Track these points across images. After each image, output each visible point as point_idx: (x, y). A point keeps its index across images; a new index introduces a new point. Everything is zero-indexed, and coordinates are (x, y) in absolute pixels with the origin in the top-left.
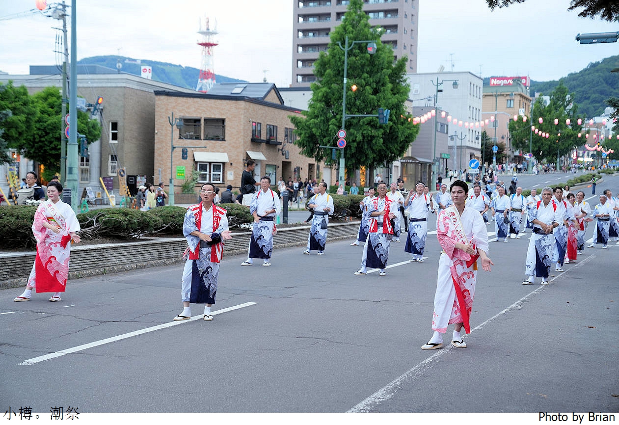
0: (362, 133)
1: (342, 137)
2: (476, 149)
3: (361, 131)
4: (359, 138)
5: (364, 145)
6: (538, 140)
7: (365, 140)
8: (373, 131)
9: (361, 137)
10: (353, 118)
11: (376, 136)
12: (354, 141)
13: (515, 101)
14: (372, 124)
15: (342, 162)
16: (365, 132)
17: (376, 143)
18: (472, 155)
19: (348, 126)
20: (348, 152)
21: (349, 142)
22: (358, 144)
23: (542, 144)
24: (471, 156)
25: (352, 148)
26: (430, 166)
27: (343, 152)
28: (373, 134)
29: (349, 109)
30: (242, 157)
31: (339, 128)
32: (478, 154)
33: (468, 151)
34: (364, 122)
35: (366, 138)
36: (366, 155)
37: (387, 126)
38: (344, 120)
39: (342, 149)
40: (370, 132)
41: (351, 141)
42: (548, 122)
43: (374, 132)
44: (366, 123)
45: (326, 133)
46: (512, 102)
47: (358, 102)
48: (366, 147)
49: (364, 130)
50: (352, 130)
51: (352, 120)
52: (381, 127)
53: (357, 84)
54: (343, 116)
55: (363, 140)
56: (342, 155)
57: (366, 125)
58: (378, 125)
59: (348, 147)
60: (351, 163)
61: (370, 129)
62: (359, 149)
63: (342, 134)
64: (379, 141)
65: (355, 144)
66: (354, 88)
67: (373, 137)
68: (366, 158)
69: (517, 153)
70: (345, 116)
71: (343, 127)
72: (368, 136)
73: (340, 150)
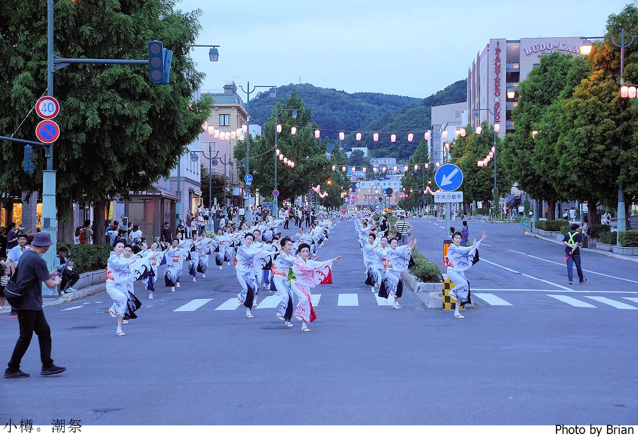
0: (99, 109)
1: (47, 114)
2: (196, 183)
3: (96, 104)
4: (93, 120)
5: (104, 141)
7: (106, 128)
8: (126, 105)
9: (96, 117)
10: (73, 67)
11: (134, 117)
12: (77, 129)
13: (231, 117)
14: (123, 86)
15: (49, 181)
16: (107, 106)
17: (133, 135)
19: (61, 93)
20: (62, 156)
21: (66, 130)
22: (90, 134)
24: (190, 193)
25: (75, 146)
27: (50, 155)
28: (127, 112)
29: (62, 47)
31: (39, 92)
34: (103, 82)
35: (108, 123)
36: (107, 166)
37: (158, 95)
38: (51, 69)
39: (48, 146)
40: (119, 106)
41: (70, 126)
42: (293, 144)
43: (127, 108)
44: (109, 82)
46: (226, 117)
48: (107, 145)
49: (104, 101)
50: (71, 100)
51: (70, 75)
52: (144, 96)
54: (50, 63)
55: (102, 124)
56: (50, 163)
57: (109, 88)
58: (139, 90)
59: (63, 144)
60: (67, 186)
61: (119, 99)
62: (92, 149)
63: (47, 107)
64: (141, 128)
65: (83, 136)
67: (126, 120)
68: (105, 171)
70: (53, 62)
71: (50, 88)
72: (112, 118)
73: (40, 150)
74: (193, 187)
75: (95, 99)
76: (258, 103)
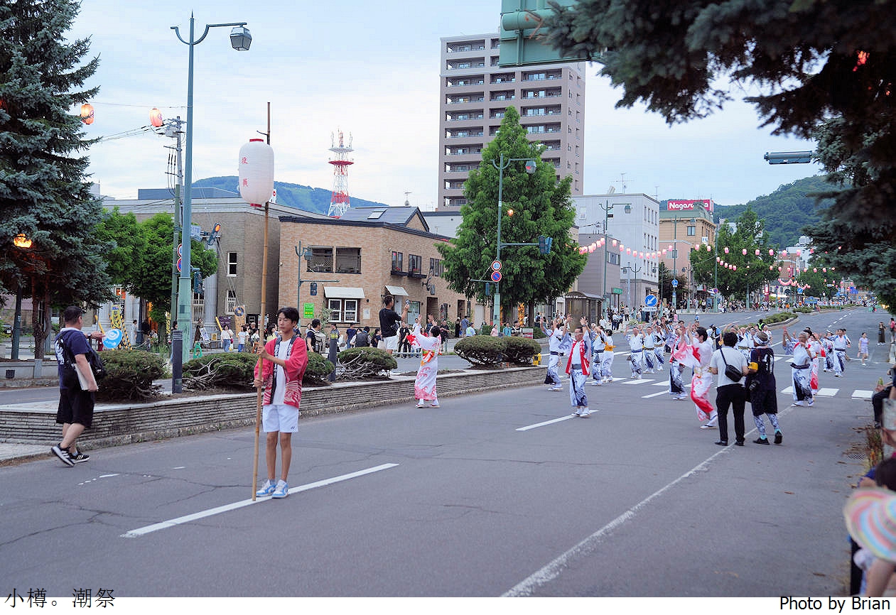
0: (520, 265)
1: (497, 269)
2: (653, 283)
3: (519, 263)
4: (517, 270)
5: (523, 279)
6: (724, 273)
7: (523, 273)
8: (532, 262)
9: (519, 269)
10: (510, 247)
11: (536, 268)
12: (510, 274)
13: (697, 228)
14: (532, 254)
15: (497, 298)
16: (524, 263)
17: (536, 276)
18: (648, 290)
19: (503, 258)
20: (504, 286)
21: (505, 275)
22: (516, 276)
23: (729, 278)
25: (509, 282)
26: (599, 303)
27: (497, 287)
28: (533, 266)
29: (504, 237)
30: (380, 292)
31: (494, 258)
32: (656, 289)
33: (644, 286)
34: (522, 252)
35: (524, 271)
36: (525, 290)
37: (549, 256)
38: (498, 249)
39: (497, 283)
40: (529, 263)
41: (507, 273)
42: (735, 252)
43: (534, 264)
44: (524, 253)
45: (478, 264)
46: (693, 228)
47: (515, 229)
48: (525, 281)
49: (523, 261)
50: (508, 261)
51: (508, 250)
52: (542, 257)
53: (514, 208)
54: (498, 245)
55: (521, 272)
56: (497, 290)
57: (525, 255)
58: (539, 255)
59: (504, 281)
60: (507, 300)
61: (529, 260)
62: (517, 283)
63: (497, 266)
64: (540, 273)
65: (512, 277)
66: (511, 212)
67: (533, 269)
68: (525, 293)
69: (700, 288)
70: (500, 245)
71: (498, 257)
72: (526, 268)
73: (494, 284)
74: (650, 286)
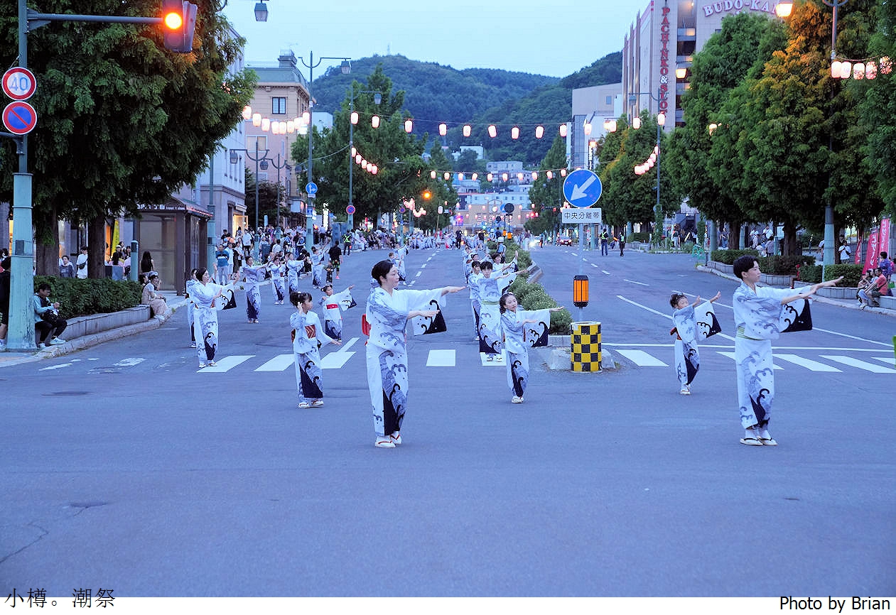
0: (92, 87)
1: (19, 93)
3: (88, 80)
4: (84, 101)
5: (100, 132)
7: (102, 112)
8: (131, 82)
9: (89, 97)
10: (56, 26)
11: (143, 99)
13: (289, 101)
14: (126, 54)
15: (22, 187)
16: (103, 82)
17: (142, 124)
18: (231, 207)
19: (38, 63)
20: (40, 152)
22: (80, 121)
24: (230, 209)
25: (57, 139)
27: (23, 151)
32: (241, 205)
34: (97, 48)
36: (104, 167)
37: (177, 67)
38: (23, 29)
39: (20, 138)
40: (120, 83)
41: (51, 110)
42: (374, 141)
43: (133, 85)
44: (106, 48)
46: (282, 102)
48: (105, 137)
49: (100, 75)
50: (52, 72)
51: (51, 37)
52: (157, 69)
54: (22, 20)
56: (23, 162)
57: (106, 57)
58: (149, 60)
59: (42, 134)
61: (120, 73)
62: (82, 142)
63: (19, 83)
64: (152, 115)
65: (69, 125)
67: (132, 103)
68: (102, 175)
70: (27, 18)
71: (22, 55)
73: (8, 143)
74: (234, 199)
75: (86, 72)
76: (329, 82)
